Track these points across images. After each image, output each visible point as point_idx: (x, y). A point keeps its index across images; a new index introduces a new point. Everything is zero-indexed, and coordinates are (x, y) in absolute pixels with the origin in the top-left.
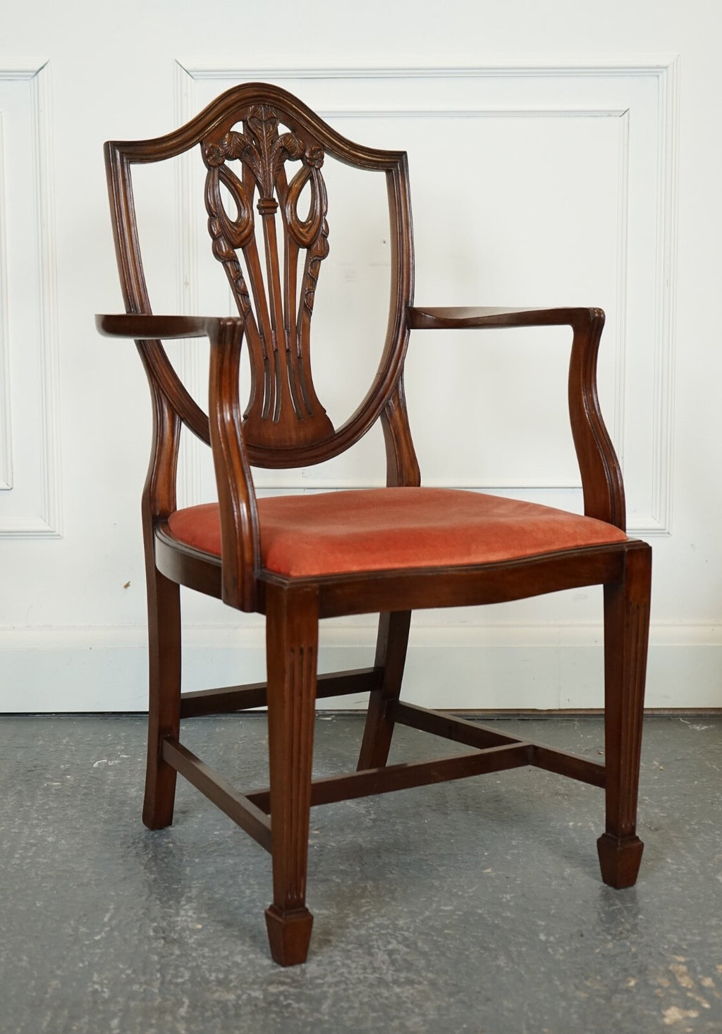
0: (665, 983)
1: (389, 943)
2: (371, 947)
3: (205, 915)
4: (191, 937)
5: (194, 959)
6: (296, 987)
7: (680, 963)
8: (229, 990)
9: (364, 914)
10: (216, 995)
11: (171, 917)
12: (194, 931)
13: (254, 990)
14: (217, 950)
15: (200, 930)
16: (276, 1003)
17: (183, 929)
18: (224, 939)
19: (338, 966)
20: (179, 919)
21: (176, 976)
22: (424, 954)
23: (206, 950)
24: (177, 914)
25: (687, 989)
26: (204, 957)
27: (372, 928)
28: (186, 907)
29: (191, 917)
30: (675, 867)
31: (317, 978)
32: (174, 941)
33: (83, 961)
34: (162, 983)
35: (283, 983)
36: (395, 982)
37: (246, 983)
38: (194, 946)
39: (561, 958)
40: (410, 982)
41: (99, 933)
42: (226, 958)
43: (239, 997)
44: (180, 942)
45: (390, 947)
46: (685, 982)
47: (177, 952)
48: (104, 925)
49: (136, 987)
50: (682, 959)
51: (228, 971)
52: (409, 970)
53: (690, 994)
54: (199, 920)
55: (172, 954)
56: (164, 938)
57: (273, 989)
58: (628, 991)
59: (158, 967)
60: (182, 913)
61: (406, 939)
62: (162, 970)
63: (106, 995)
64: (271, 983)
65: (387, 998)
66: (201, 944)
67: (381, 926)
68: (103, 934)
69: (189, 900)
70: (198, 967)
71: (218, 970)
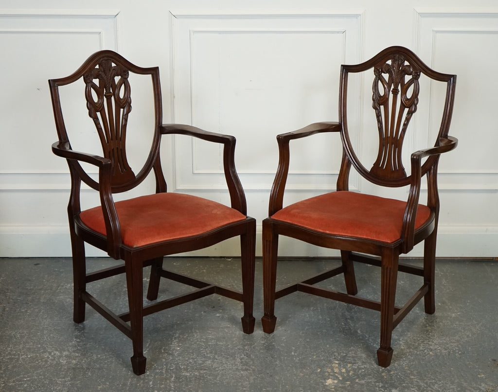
0: (329, 370)
1: (241, 355)
2: (235, 357)
3: (180, 344)
4: (176, 352)
5: (177, 361)
6: (209, 371)
7: (336, 364)
8: (187, 372)
9: (234, 344)
10: (183, 374)
11: (169, 345)
12: (177, 350)
13: (196, 372)
14: (184, 357)
15: (179, 350)
16: (203, 376)
17: (173, 350)
18: (187, 353)
19: (223, 364)
20: (172, 346)
21: (170, 367)
22: (253, 360)
23: (181, 357)
24: (171, 344)
25: (336, 373)
26: (180, 360)
27: (236, 350)
28: (174, 341)
29: (176, 345)
31: (217, 368)
32: (170, 354)
34: (166, 369)
35: (205, 370)
36: (243, 370)
37: (193, 369)
38: (177, 356)
39: (297, 361)
40: (247, 370)
42: (187, 360)
43: (191, 375)
44: (172, 355)
45: (241, 357)
46: (336, 370)
47: (171, 358)
49: (157, 371)
50: (337, 362)
51: (187, 365)
52: (247, 365)
53: (336, 375)
54: (179, 346)
55: (169, 359)
56: (167, 353)
57: (202, 372)
58: (316, 373)
59: (165, 363)
60: (173, 343)
61: (247, 354)
62: (166, 365)
64: (202, 370)
65: (238, 375)
66: (179, 355)
67: (239, 349)
69: (175, 338)
70: (178, 364)
71: (184, 365)
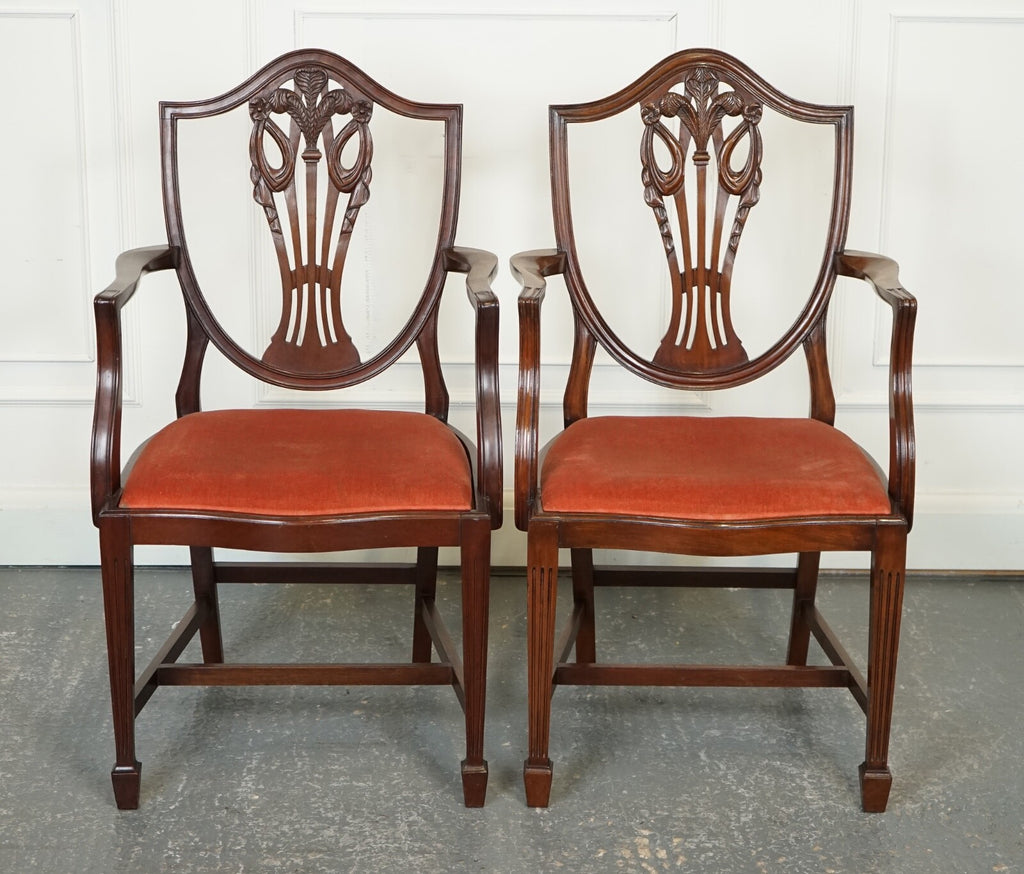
0: (627, 854)
1: (411, 815)
2: (397, 818)
3: (261, 787)
4: (249, 807)
5: (251, 829)
6: (329, 855)
7: (645, 837)
8: (276, 857)
9: (394, 786)
10: (265, 862)
11: (232, 787)
12: (253, 802)
13: (296, 857)
14: (270, 819)
15: (257, 801)
16: (313, 868)
17: (243, 801)
18: (276, 809)
19: (365, 836)
20: (240, 790)
21: (234, 844)
22: (437, 826)
23: (261, 820)
24: (239, 785)
25: (643, 860)
26: (259, 826)
27: (399, 801)
28: (247, 778)
29: (250, 788)
30: (667, 742)
31: (348, 847)
32: (235, 811)
33: (160, 829)
34: (224, 850)
35: (320, 852)
36: (411, 852)
37: (290, 851)
38: (251, 816)
39: (549, 830)
40: (422, 852)
41: (173, 803)
42: (276, 827)
43: (284, 863)
44: (240, 813)
45: (411, 819)
46: (644, 854)
47: (237, 822)
48: (178, 795)
49: (202, 854)
50: (646, 833)
51: (276, 841)
52: (423, 841)
53: (644, 865)
54: (257, 791)
55: (232, 824)
56: (226, 808)
57: (311, 857)
58: (595, 861)
59: (220, 835)
60: (243, 784)
61: (425, 810)
62: (225, 839)
63: (178, 861)
64: (310, 851)
65: (401, 866)
66: (257, 814)
67: (406, 799)
68: (177, 804)
69: (250, 771)
70: (253, 836)
71: (269, 839)
